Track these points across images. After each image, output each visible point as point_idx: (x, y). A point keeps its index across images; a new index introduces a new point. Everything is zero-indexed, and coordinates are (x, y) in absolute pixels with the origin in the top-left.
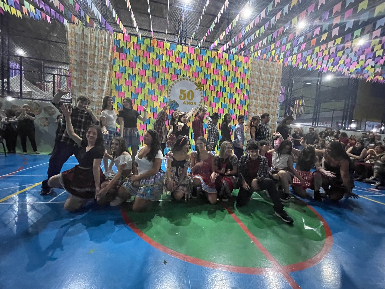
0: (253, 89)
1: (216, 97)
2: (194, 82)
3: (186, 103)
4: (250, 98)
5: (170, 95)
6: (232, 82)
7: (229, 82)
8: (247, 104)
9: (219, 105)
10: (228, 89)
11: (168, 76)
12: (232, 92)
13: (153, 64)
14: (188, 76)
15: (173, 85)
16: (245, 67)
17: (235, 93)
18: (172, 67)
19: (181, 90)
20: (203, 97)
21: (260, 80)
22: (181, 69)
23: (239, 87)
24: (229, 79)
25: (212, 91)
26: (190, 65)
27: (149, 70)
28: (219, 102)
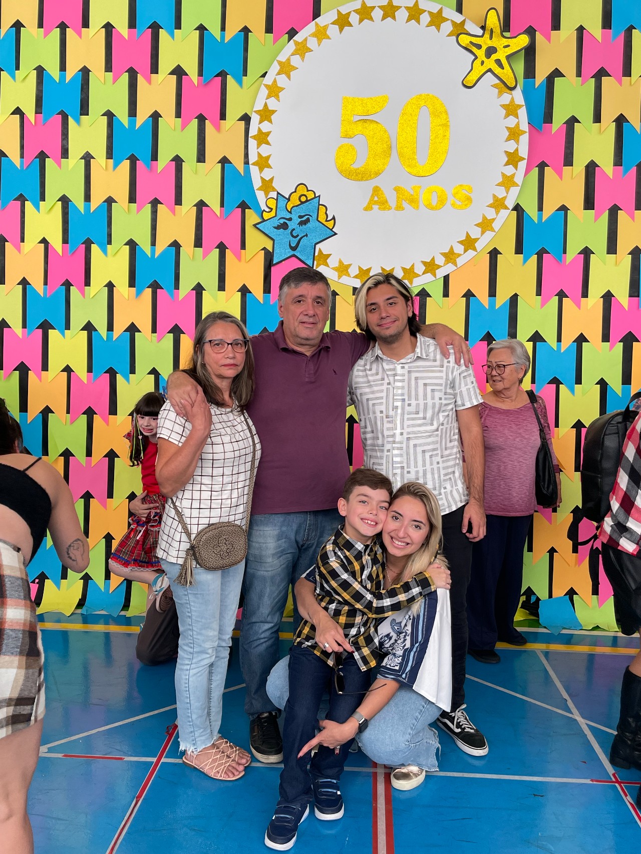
3: (391, 198)
5: (263, 151)
15: (287, 68)
20: (524, 138)
25: (600, 74)
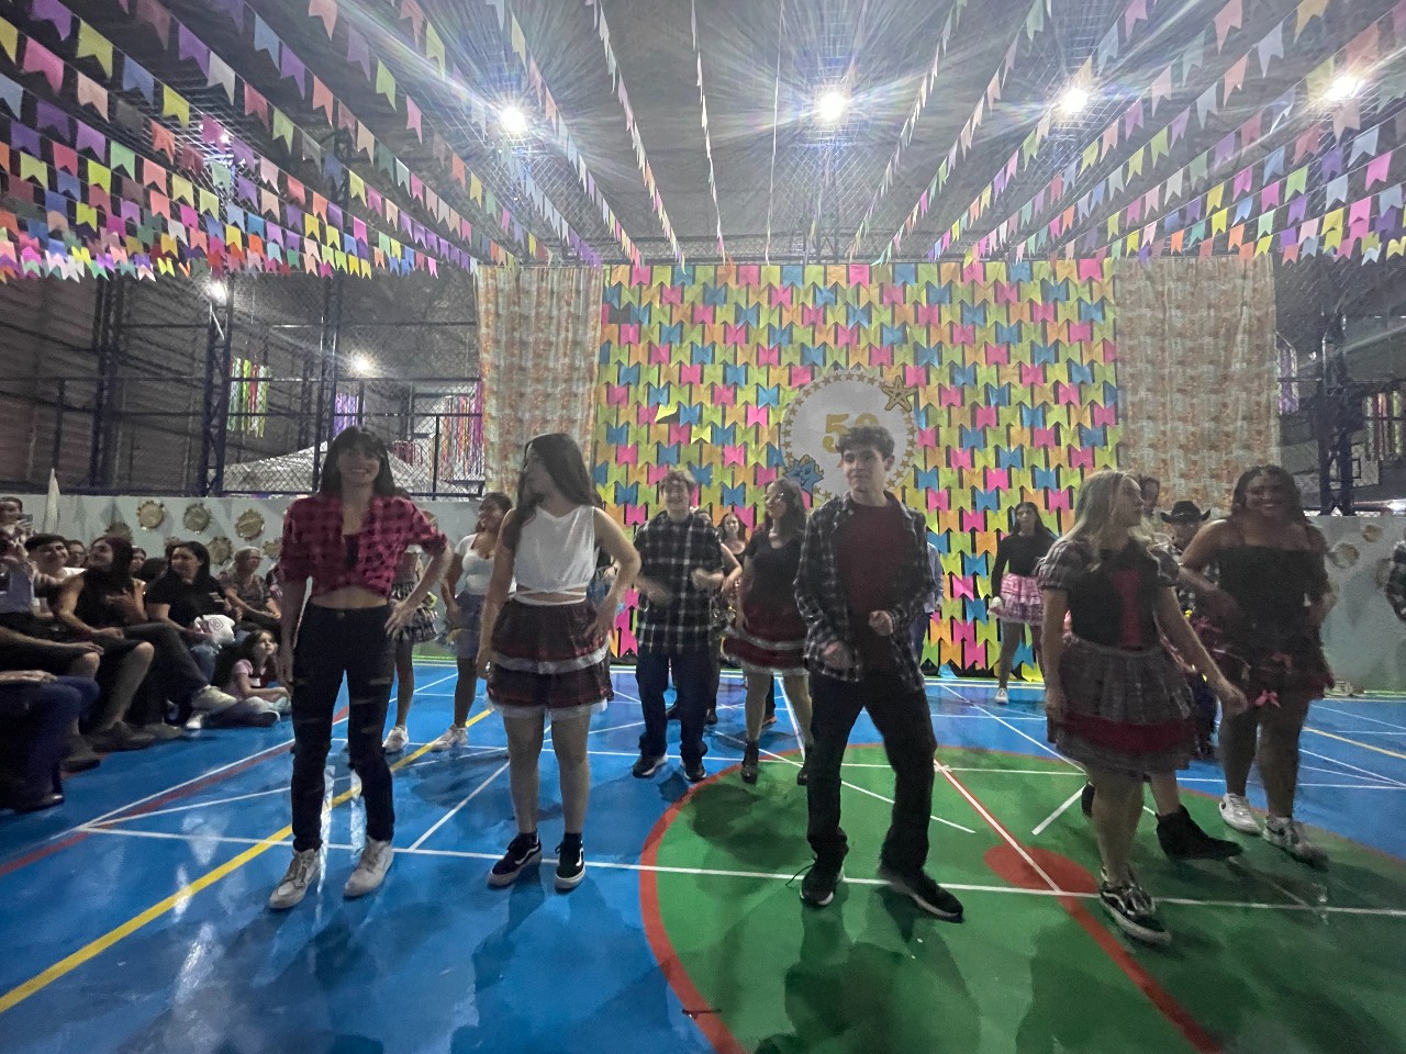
0: (1132, 376)
1: (970, 429)
2: (876, 384)
4: (1125, 418)
5: (788, 439)
6: (1033, 362)
7: (1020, 363)
8: (1113, 439)
9: (986, 458)
10: (1019, 392)
11: (779, 374)
12: (1038, 401)
13: (725, 342)
14: (851, 366)
15: (799, 402)
16: (1087, 298)
17: (1052, 404)
18: (791, 342)
19: (830, 418)
20: (917, 434)
21: (1163, 340)
22: (825, 344)
23: (1070, 380)
24: (1021, 352)
25: (950, 406)
26: (858, 325)
27: (713, 361)
28: (986, 445)
